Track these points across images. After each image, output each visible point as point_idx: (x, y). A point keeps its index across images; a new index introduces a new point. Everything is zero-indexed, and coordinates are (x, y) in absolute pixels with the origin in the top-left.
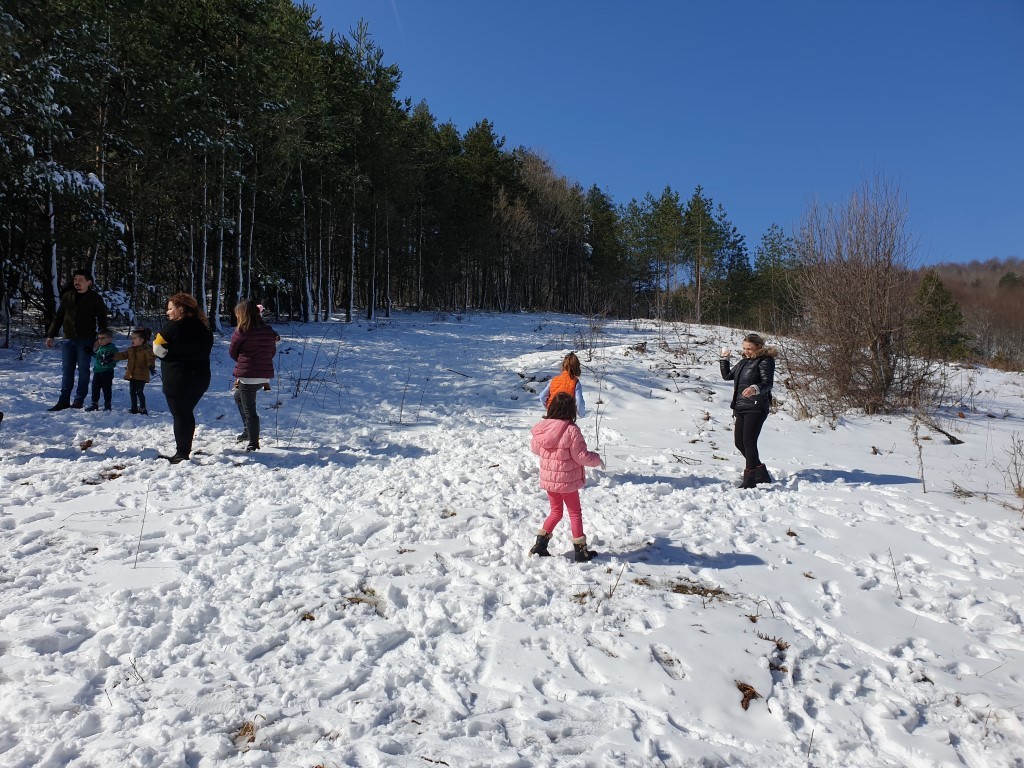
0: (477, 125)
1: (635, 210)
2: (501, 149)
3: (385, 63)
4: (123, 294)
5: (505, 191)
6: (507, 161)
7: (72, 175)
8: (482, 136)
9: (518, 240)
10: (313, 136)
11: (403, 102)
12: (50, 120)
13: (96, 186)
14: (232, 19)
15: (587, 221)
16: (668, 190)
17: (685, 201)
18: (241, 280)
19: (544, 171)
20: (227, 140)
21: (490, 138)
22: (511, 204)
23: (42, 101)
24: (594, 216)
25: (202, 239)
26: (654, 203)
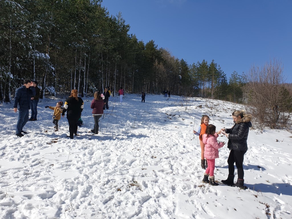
0: (150, 42)
1: (194, 66)
2: (156, 48)
3: (126, 24)
4: (53, 88)
5: (157, 60)
6: (158, 52)
7: (42, 54)
8: (151, 45)
9: (161, 74)
10: (106, 44)
11: (130, 35)
12: (36, 39)
13: (48, 57)
14: (85, 12)
15: (180, 69)
16: (204, 60)
17: (209, 64)
18: (85, 84)
19: (168, 55)
20: (83, 45)
21: (153, 45)
22: (159, 64)
23: (34, 34)
24: (182, 67)
25: (74, 73)
26: (200, 64)
